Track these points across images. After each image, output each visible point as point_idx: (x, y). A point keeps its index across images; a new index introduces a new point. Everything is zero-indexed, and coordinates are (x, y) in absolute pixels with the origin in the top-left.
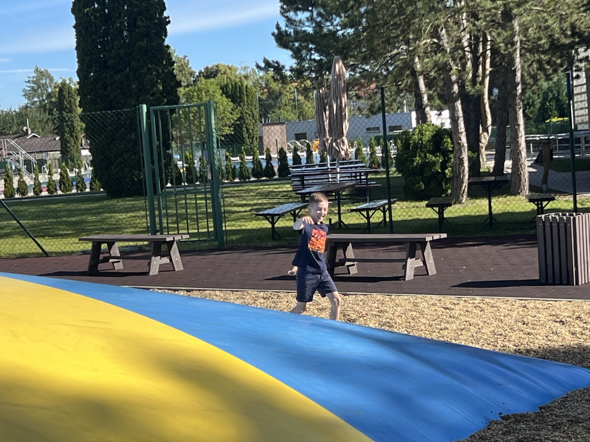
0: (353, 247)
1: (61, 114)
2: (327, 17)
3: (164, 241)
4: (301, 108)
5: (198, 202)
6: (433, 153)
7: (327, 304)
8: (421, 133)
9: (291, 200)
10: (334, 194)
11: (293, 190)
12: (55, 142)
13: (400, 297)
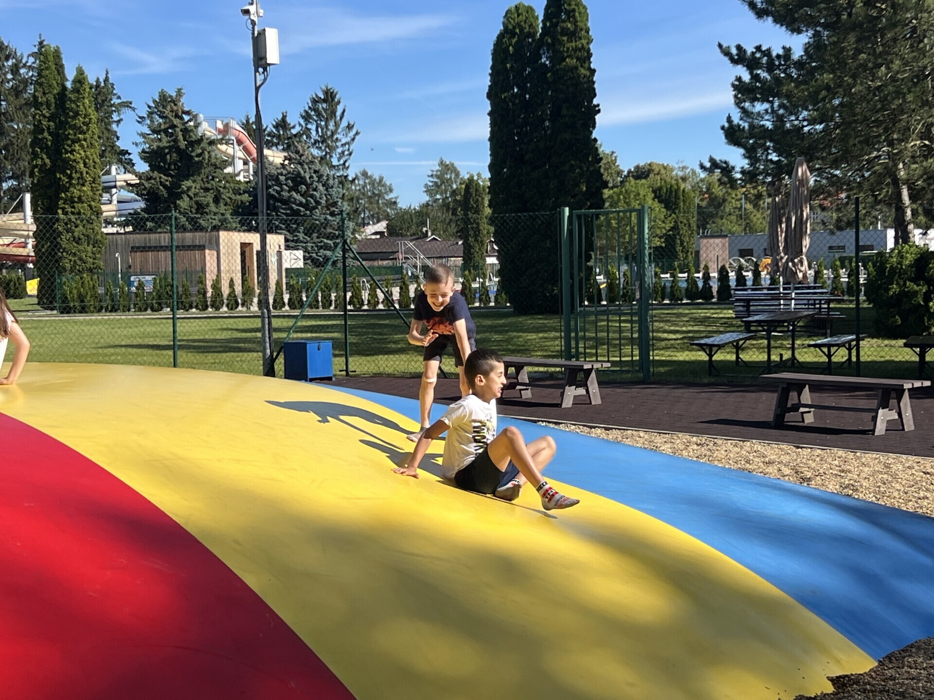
0: (810, 391)
1: (466, 215)
2: (793, 109)
3: (581, 369)
4: (748, 218)
5: (622, 325)
6: (915, 280)
7: (775, 457)
8: (901, 255)
9: (732, 329)
10: (786, 324)
11: (736, 318)
12: (457, 247)
13: (867, 455)
